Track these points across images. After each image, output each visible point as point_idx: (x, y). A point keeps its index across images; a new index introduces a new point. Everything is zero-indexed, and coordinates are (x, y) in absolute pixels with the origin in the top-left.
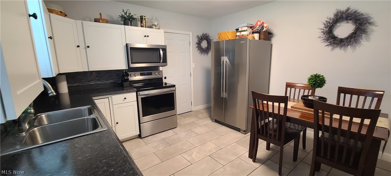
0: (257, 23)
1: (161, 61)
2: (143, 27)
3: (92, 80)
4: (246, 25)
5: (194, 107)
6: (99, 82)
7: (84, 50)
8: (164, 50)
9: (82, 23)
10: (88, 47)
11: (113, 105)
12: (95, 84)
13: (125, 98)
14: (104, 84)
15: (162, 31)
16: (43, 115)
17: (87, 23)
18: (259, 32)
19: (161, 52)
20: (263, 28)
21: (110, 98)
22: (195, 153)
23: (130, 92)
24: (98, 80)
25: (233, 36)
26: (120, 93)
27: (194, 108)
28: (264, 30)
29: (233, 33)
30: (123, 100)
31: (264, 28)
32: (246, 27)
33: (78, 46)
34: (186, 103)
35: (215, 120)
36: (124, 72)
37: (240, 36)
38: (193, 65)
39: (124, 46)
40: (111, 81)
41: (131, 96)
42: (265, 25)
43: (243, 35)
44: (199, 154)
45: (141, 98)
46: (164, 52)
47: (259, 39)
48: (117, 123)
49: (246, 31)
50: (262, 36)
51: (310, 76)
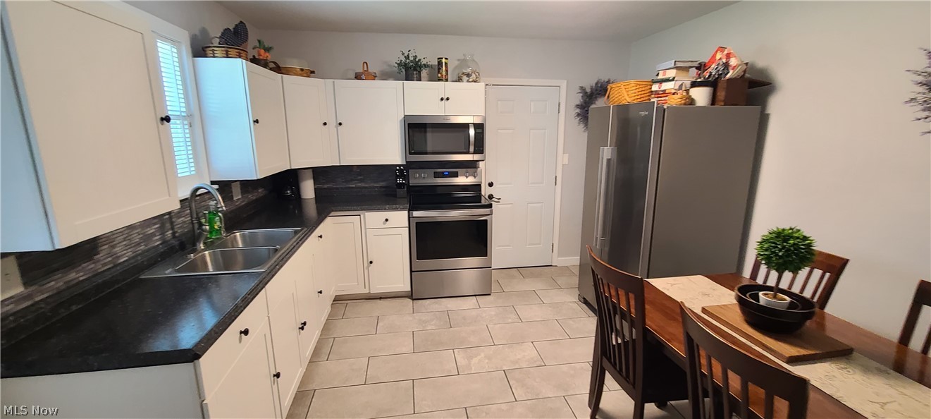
0: (714, 56)
1: (472, 149)
2: (442, 80)
3: (352, 180)
4: (673, 66)
5: (558, 257)
6: (363, 185)
7: (336, 129)
8: (480, 127)
9: (334, 82)
10: (340, 124)
11: (366, 229)
12: (356, 188)
13: (387, 220)
14: (370, 187)
15: (481, 85)
16: (238, 234)
17: (342, 83)
18: (712, 83)
19: (472, 132)
20: (728, 69)
21: (362, 216)
22: (482, 355)
23: (396, 209)
24: (361, 181)
25: (640, 93)
26: (379, 210)
27: (558, 261)
28: (728, 76)
29: (638, 87)
30: (384, 224)
31: (730, 68)
32: (674, 71)
33: (325, 124)
34: (539, 244)
35: (584, 298)
36: (397, 170)
37: (659, 94)
38: (563, 159)
39: (401, 120)
40: (382, 184)
41: (399, 218)
42: (733, 62)
43: (665, 90)
44: (487, 361)
45: (417, 223)
46: (480, 131)
47: (712, 105)
48: (371, 262)
49: (673, 80)
50: (721, 94)
51: (767, 233)
